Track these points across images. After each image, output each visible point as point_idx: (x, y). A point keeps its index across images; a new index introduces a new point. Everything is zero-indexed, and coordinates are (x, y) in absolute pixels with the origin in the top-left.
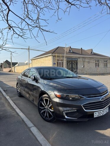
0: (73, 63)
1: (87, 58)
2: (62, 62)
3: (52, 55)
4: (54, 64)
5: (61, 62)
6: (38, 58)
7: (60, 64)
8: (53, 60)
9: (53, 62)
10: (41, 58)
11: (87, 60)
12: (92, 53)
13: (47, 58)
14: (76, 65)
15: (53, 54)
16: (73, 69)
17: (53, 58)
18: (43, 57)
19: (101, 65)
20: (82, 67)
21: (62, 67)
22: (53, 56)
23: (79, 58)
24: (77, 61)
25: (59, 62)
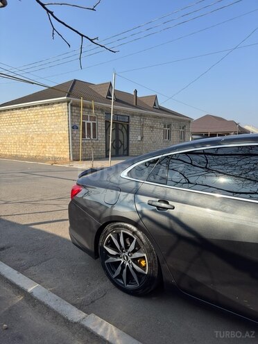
0: (120, 127)
1: (149, 116)
2: (94, 124)
3: (68, 102)
4: (73, 128)
5: (91, 122)
6: (16, 109)
7: (89, 129)
8: (72, 115)
9: (72, 121)
10: (25, 108)
11: (148, 122)
12: (155, 105)
13: (47, 110)
14: (125, 134)
15: (72, 99)
16: (120, 145)
17: (71, 109)
18: (36, 106)
19: (175, 135)
20: (139, 138)
21: (94, 137)
22: (71, 105)
23: (133, 115)
24: (128, 122)
25: (86, 122)
